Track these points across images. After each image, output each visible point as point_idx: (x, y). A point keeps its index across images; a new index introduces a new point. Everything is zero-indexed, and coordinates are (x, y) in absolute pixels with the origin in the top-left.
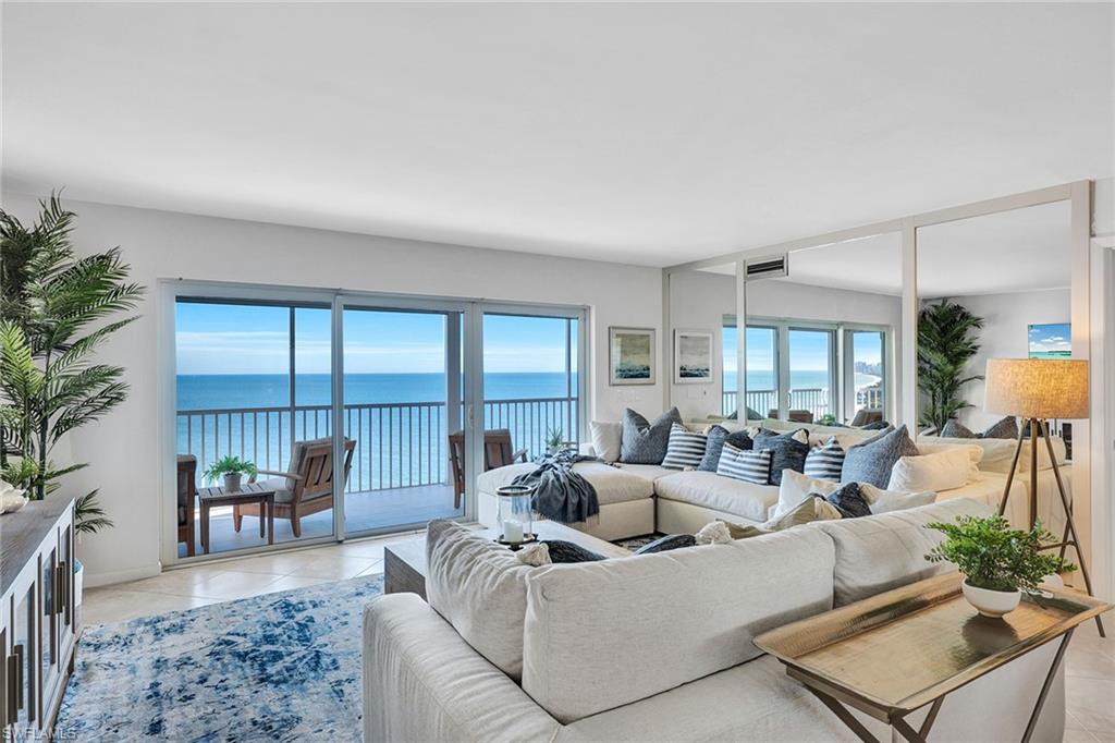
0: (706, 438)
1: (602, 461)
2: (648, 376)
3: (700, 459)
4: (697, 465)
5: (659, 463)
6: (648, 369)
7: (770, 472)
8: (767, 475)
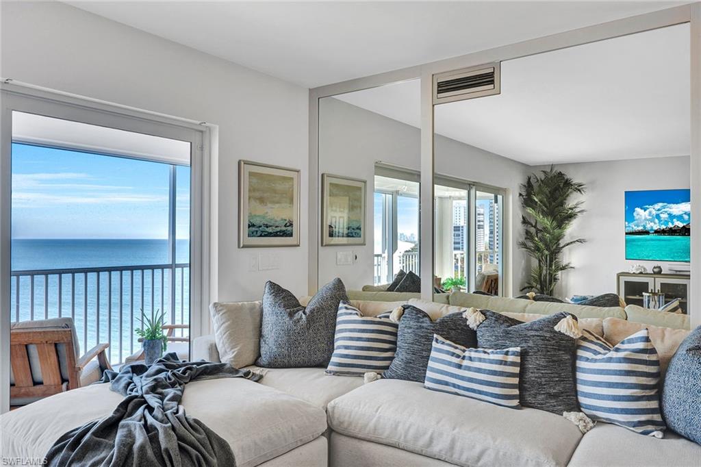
0: (396, 326)
1: (233, 372)
2: (291, 235)
3: (391, 359)
4: (387, 368)
5: (323, 365)
6: (291, 225)
7: (520, 386)
8: (516, 392)
